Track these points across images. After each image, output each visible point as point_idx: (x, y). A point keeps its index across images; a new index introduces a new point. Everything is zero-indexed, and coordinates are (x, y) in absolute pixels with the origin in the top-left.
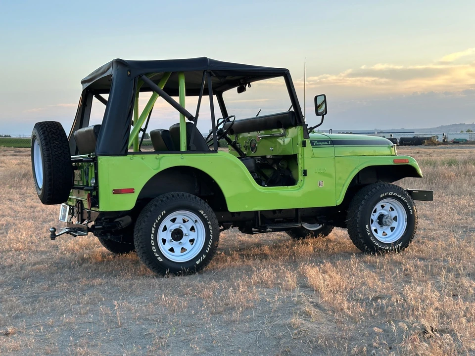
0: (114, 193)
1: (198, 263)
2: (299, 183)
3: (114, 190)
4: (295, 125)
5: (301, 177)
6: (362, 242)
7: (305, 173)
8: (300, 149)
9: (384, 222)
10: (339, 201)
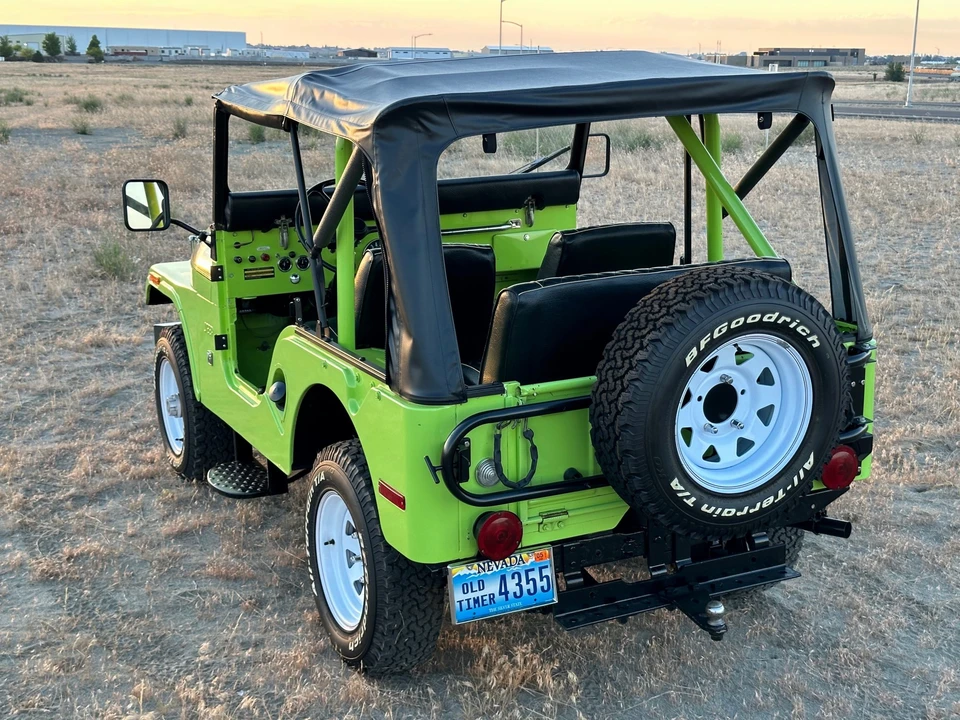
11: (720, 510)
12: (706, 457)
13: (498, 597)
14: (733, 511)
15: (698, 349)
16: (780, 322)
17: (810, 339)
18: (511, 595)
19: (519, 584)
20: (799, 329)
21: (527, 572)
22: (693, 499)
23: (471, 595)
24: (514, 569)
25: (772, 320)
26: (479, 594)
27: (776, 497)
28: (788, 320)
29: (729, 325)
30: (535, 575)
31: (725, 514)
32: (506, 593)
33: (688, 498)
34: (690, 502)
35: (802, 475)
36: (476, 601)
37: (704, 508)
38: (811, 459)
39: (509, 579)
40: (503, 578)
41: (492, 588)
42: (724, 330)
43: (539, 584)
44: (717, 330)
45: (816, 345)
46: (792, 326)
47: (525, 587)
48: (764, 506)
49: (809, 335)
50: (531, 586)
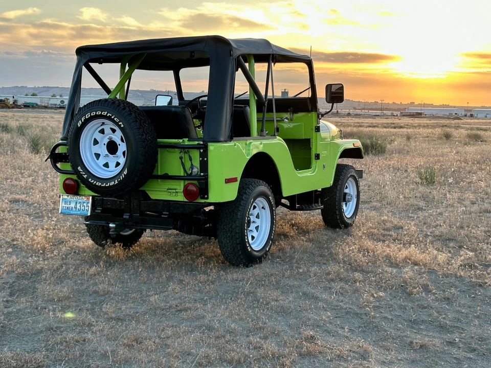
0: (226, 183)
1: (267, 249)
2: (313, 166)
3: (226, 180)
4: (312, 111)
5: (313, 161)
6: (338, 218)
7: (318, 157)
8: (314, 133)
9: (347, 199)
10: (332, 183)
11: (95, 182)
12: (104, 165)
13: (74, 209)
14: (100, 184)
15: (81, 121)
16: (108, 115)
17: (120, 123)
18: (77, 209)
19: (80, 206)
20: (115, 119)
21: (83, 203)
22: (86, 176)
23: (66, 206)
24: (80, 201)
25: (105, 114)
26: (69, 206)
27: (115, 183)
28: (111, 115)
29: (91, 114)
30: (85, 204)
31: (97, 184)
32: (76, 208)
33: (84, 175)
34: (85, 176)
35: (123, 177)
36: (68, 208)
37: (90, 180)
38: (126, 171)
39: (78, 203)
40: (76, 203)
41: (73, 205)
42: (89, 116)
43: (86, 208)
44: (87, 115)
45: (122, 126)
46: (113, 117)
47: (82, 208)
48: (111, 185)
49: (119, 122)
50: (83, 208)
